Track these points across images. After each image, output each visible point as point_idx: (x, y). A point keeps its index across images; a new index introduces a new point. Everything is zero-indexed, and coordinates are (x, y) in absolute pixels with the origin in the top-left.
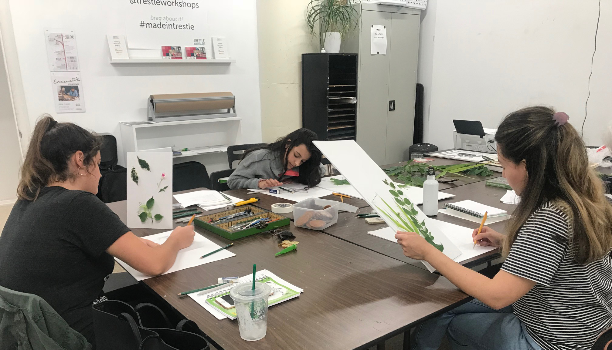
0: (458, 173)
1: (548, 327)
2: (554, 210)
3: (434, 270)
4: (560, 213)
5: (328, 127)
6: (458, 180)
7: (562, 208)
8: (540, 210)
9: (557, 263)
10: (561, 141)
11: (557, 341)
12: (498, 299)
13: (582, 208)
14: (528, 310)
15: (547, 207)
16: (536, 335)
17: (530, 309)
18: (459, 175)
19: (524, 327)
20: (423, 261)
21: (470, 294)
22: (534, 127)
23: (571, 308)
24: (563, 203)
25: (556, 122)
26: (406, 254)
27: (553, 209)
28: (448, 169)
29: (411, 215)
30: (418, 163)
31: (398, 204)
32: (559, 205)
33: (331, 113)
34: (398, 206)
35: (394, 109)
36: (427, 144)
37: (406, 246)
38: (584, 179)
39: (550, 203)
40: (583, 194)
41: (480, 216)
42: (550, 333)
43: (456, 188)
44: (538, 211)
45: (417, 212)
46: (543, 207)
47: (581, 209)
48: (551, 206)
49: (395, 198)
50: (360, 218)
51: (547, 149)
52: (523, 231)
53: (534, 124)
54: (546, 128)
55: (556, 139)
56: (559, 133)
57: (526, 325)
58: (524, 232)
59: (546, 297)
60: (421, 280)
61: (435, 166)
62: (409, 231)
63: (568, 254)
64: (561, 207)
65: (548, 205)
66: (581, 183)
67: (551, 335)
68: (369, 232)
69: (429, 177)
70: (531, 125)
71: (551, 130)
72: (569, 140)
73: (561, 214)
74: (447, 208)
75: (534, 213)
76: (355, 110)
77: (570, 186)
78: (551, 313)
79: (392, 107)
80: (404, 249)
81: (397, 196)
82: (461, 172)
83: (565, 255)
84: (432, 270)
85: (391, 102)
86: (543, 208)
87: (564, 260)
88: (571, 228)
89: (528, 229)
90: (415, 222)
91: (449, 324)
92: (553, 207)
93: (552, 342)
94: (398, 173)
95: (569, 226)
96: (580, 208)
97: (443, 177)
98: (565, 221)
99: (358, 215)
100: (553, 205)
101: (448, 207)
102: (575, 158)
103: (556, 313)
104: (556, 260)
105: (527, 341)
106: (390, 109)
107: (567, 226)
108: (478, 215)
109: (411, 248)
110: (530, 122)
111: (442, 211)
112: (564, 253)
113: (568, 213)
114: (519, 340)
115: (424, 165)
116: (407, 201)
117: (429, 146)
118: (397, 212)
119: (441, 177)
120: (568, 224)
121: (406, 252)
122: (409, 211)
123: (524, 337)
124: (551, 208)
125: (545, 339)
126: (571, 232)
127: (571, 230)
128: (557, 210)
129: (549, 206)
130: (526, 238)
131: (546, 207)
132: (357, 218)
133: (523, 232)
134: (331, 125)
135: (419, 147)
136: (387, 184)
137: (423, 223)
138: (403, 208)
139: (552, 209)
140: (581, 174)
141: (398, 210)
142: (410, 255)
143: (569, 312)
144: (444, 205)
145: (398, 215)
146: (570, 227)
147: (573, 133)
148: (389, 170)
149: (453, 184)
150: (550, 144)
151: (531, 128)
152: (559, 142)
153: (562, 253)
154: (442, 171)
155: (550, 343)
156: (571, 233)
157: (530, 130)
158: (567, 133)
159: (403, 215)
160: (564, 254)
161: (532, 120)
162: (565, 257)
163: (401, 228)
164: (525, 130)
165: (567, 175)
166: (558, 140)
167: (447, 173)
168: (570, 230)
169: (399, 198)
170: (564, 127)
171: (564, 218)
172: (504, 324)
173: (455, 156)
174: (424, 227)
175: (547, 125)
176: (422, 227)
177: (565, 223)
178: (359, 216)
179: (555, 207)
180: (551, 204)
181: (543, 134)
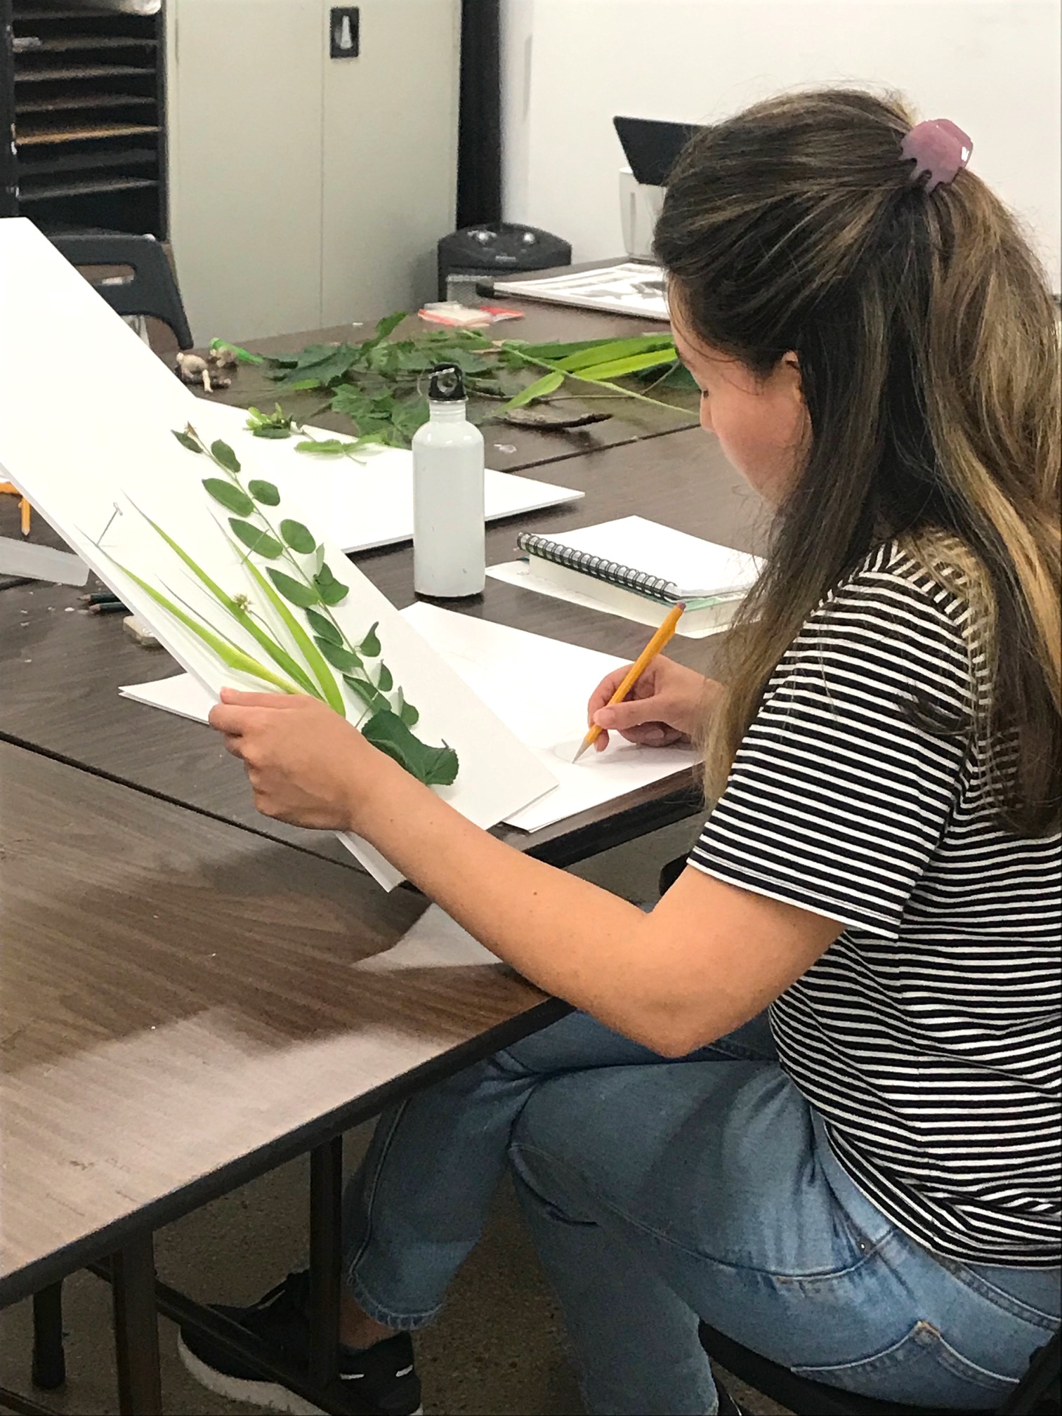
0: (615, 380)
1: (910, 1124)
2: (909, 583)
3: (401, 878)
4: (936, 593)
5: (13, 127)
6: (609, 417)
7: (947, 572)
8: (854, 583)
9: (926, 829)
10: (945, 260)
11: (950, 1188)
12: (670, 1007)
13: (1035, 575)
14: (828, 1049)
15: (880, 571)
16: (866, 1164)
17: (836, 1046)
18: (622, 393)
19: (821, 1131)
20: (349, 836)
21: (553, 989)
22: (823, 198)
23: (1004, 1032)
24: (950, 548)
25: (917, 172)
26: (263, 804)
27: (904, 576)
28: (576, 357)
29: (312, 607)
30: (443, 327)
31: (245, 549)
32: (931, 556)
33: (28, 60)
34: (246, 559)
35: (354, 52)
36: (524, 230)
37: (259, 764)
38: (1044, 437)
39: (894, 550)
40: (1041, 508)
41: (674, 598)
42: (921, 1150)
43: (596, 457)
44: (843, 586)
45: (344, 590)
46: (866, 566)
47: (1031, 577)
48: (899, 564)
49: (231, 520)
50: (102, 612)
51: (885, 299)
52: (781, 681)
53: (822, 181)
54: (877, 199)
55: (923, 250)
56: (933, 227)
57: (827, 1123)
58: (789, 685)
59: (898, 983)
60: (337, 927)
61: (520, 349)
62: (289, 691)
63: (974, 782)
64: (939, 567)
65: (886, 559)
66: (1030, 456)
67: (926, 1160)
68: (129, 691)
69: (436, 408)
70: (812, 188)
71: (897, 209)
72: (975, 256)
73: (938, 598)
74: (532, 557)
75: (830, 594)
76: (155, 47)
77: (983, 471)
78: (921, 1059)
79: (346, 42)
80: (254, 779)
81: (245, 508)
82: (635, 374)
83: (965, 790)
84: (387, 880)
85: (337, 15)
86: (862, 575)
87: (962, 812)
88: (982, 666)
89: (800, 672)
90: (329, 638)
91: (514, 1123)
92: (905, 568)
93: (930, 1194)
94: (336, 381)
95: (975, 653)
96: (1023, 570)
97: (547, 403)
98: (957, 631)
99: (93, 602)
100: (905, 560)
101: (537, 554)
102: (1005, 342)
103: (943, 1059)
104: (924, 813)
105: (831, 1193)
106: (337, 52)
107: (963, 651)
108: (662, 593)
109: (286, 774)
110: (806, 173)
111: (511, 573)
112: (958, 780)
113: (971, 593)
114: (797, 1191)
115: (467, 339)
116: (298, 536)
117: (528, 238)
118: (232, 594)
119: (535, 403)
120: (972, 646)
121: (262, 793)
122: (305, 583)
123: (819, 1176)
124: (899, 571)
125: (903, 1180)
126: (982, 680)
127: (985, 673)
128: (919, 583)
129: (892, 562)
130: (790, 715)
131: (876, 569)
132: (89, 616)
133: (783, 686)
134: (29, 122)
135: (480, 244)
136: (195, 448)
137: (372, 645)
138: (272, 572)
139: (900, 575)
140: (1029, 413)
141: (237, 582)
142: (284, 809)
143: (996, 1050)
144: (519, 541)
145: (237, 608)
146: (979, 659)
147: (993, 221)
148: (293, 365)
149: (584, 436)
150: (899, 281)
151: (809, 199)
152: (936, 263)
153: (950, 780)
154: (544, 372)
155: (926, 1200)
156: (982, 688)
157: (807, 211)
158: (969, 220)
159: (261, 608)
160: (960, 787)
161: (813, 162)
162: (962, 798)
163: (245, 674)
164: (788, 211)
165: (972, 417)
166: (930, 255)
167: (568, 385)
168: (979, 674)
169: (252, 520)
170: (953, 194)
171: (953, 616)
172: (737, 1117)
173: (618, 296)
174: (370, 666)
175: (879, 185)
176: (361, 665)
177: (957, 641)
178: (97, 606)
179: (917, 567)
180: (898, 552)
181: (865, 226)
